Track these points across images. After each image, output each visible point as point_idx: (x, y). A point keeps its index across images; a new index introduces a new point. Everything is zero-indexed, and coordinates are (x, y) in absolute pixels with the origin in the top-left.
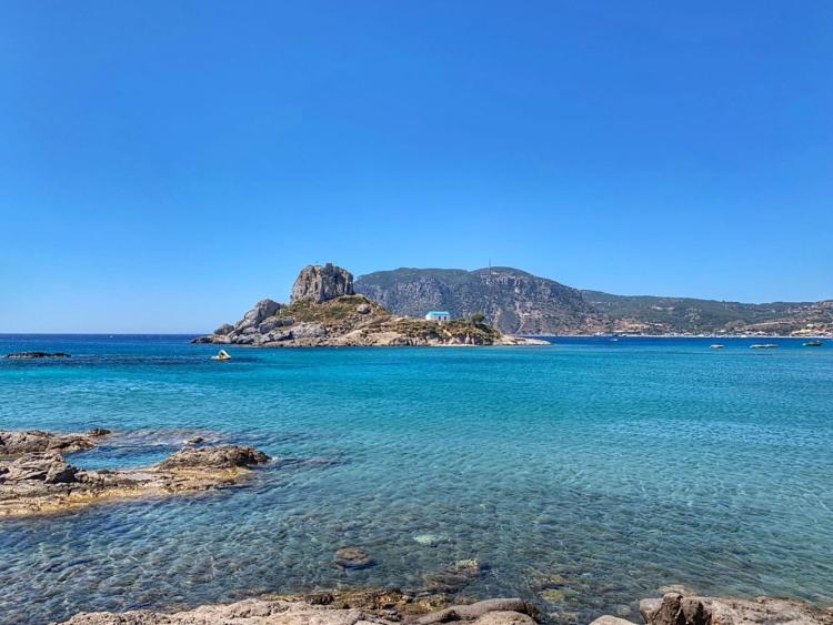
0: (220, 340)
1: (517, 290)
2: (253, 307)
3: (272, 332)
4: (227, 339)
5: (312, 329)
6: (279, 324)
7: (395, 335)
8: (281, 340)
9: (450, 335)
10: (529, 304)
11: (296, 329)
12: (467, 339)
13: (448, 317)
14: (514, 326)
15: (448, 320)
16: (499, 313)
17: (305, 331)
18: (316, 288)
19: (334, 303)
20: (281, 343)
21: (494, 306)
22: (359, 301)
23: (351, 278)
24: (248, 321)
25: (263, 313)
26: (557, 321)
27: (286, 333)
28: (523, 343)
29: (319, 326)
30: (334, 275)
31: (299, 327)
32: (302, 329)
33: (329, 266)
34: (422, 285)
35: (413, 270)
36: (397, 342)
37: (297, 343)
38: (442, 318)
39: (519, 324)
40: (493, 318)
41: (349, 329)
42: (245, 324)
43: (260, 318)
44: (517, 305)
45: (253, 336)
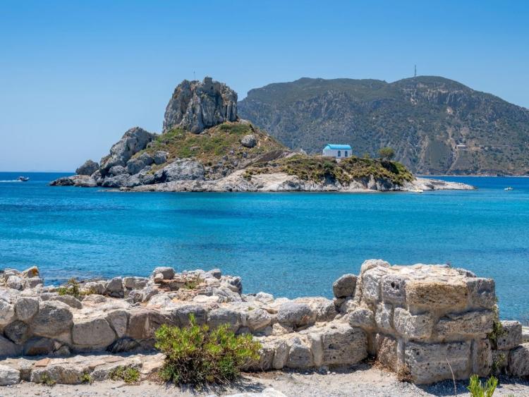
0: (83, 182)
1: (449, 110)
2: (119, 139)
3: (142, 173)
4: (90, 181)
5: (188, 168)
6: (151, 162)
7: (284, 177)
8: (152, 182)
9: (351, 177)
10: (464, 131)
11: (168, 168)
12: (371, 183)
13: (350, 152)
14: (446, 162)
15: (350, 156)
16: (426, 144)
17: (180, 170)
18: (194, 112)
19: (215, 133)
20: (152, 187)
21: (420, 133)
22: (244, 130)
23: (235, 96)
24: (115, 156)
25: (132, 147)
26: (499, 155)
27: (159, 173)
28: (441, 187)
29: (196, 164)
30: (214, 93)
31: (174, 166)
32: (176, 167)
33: (208, 80)
34: (330, 102)
35: (318, 81)
36: (287, 187)
37: (171, 186)
38: (343, 155)
39: (451, 160)
40: (419, 150)
41: (231, 168)
42: (111, 161)
43: (128, 152)
44: (450, 132)
45: (120, 177)
